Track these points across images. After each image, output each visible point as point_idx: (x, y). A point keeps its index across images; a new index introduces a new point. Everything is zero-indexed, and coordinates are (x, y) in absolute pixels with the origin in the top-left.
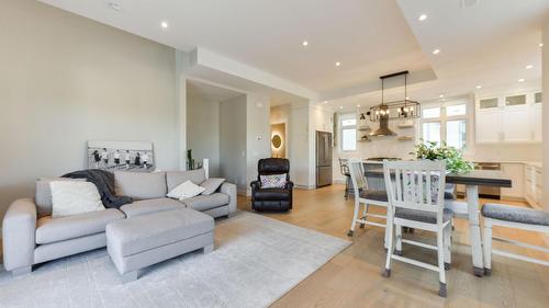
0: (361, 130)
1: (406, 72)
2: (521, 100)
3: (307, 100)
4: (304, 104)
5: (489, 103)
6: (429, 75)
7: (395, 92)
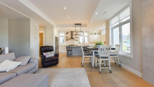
0: (66, 37)
1: (81, 24)
2: (95, 34)
3: (53, 26)
4: (52, 27)
5: (91, 34)
6: (86, 26)
7: (78, 28)
